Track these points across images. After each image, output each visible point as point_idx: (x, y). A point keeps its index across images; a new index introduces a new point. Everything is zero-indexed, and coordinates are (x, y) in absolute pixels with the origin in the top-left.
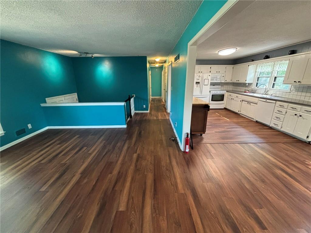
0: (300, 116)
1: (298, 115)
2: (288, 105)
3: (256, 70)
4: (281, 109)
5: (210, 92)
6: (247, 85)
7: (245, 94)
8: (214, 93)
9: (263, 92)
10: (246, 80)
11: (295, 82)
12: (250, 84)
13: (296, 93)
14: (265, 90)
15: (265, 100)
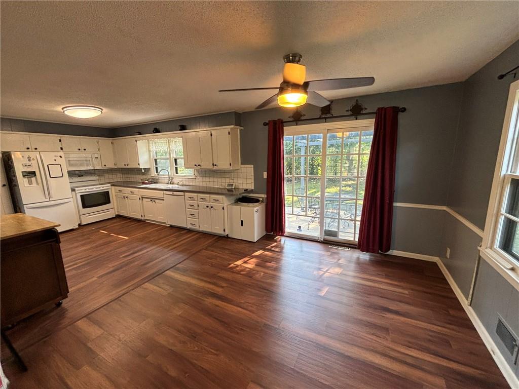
0: (212, 207)
1: (210, 207)
2: (197, 196)
3: (149, 148)
4: (191, 202)
5: (73, 190)
6: (143, 171)
7: (144, 186)
8: (84, 191)
9: (166, 180)
10: (139, 164)
11: (195, 165)
12: (147, 170)
13: (201, 179)
14: (169, 178)
15: (171, 193)
